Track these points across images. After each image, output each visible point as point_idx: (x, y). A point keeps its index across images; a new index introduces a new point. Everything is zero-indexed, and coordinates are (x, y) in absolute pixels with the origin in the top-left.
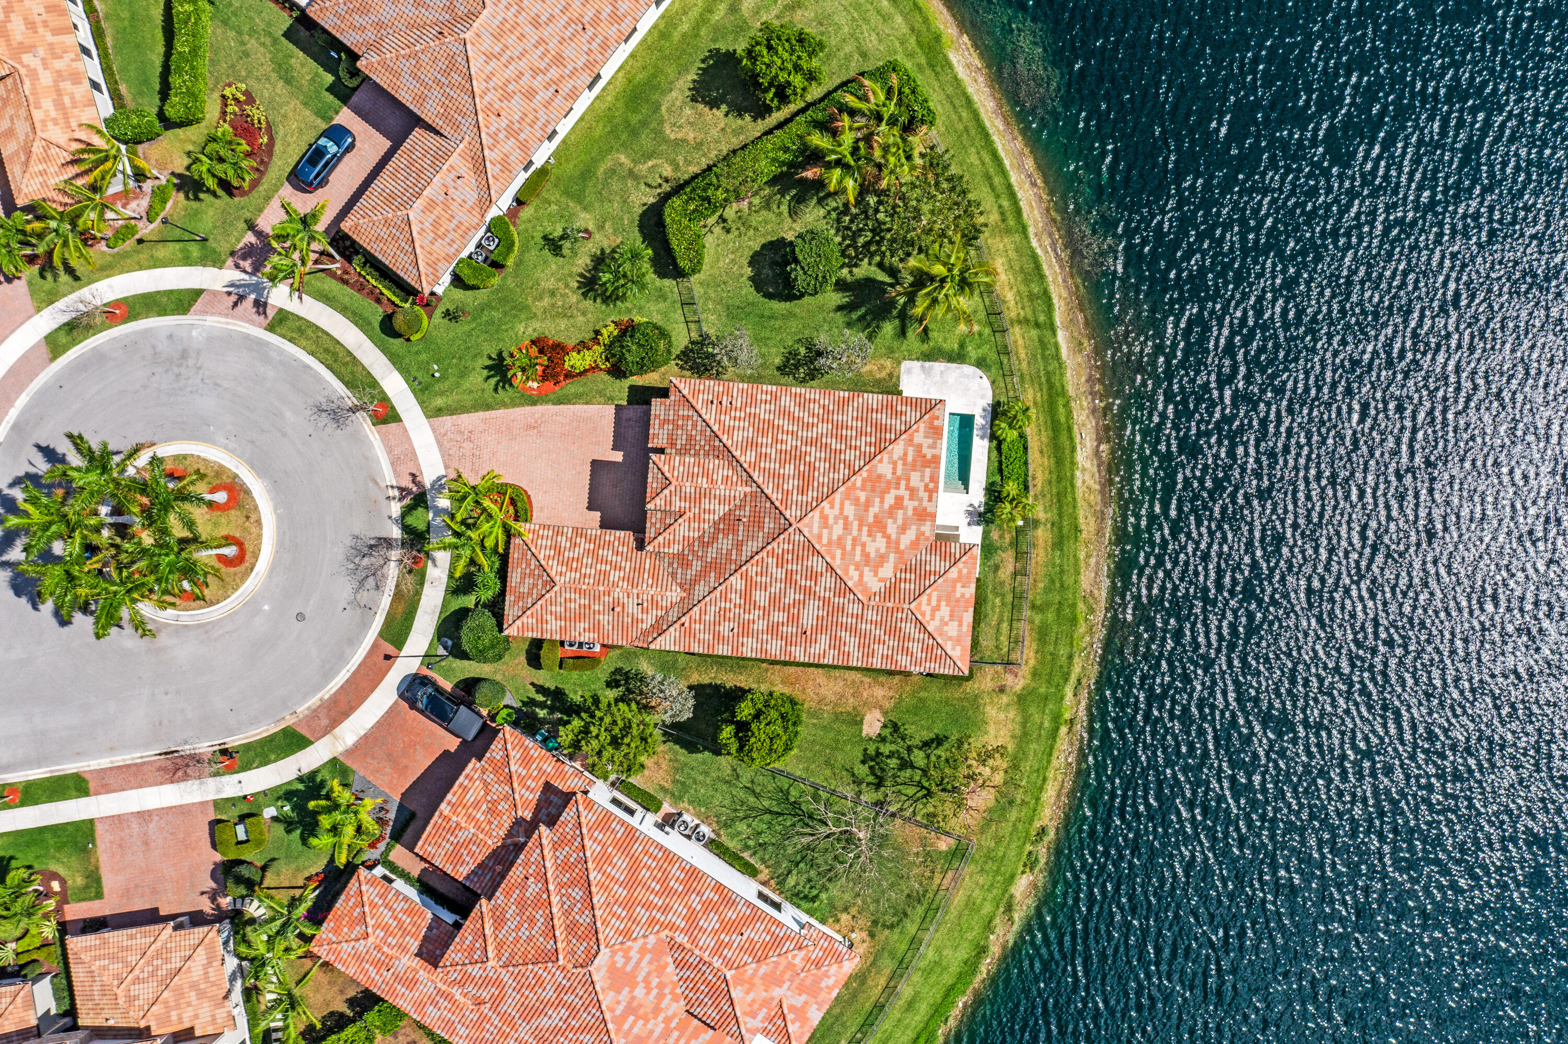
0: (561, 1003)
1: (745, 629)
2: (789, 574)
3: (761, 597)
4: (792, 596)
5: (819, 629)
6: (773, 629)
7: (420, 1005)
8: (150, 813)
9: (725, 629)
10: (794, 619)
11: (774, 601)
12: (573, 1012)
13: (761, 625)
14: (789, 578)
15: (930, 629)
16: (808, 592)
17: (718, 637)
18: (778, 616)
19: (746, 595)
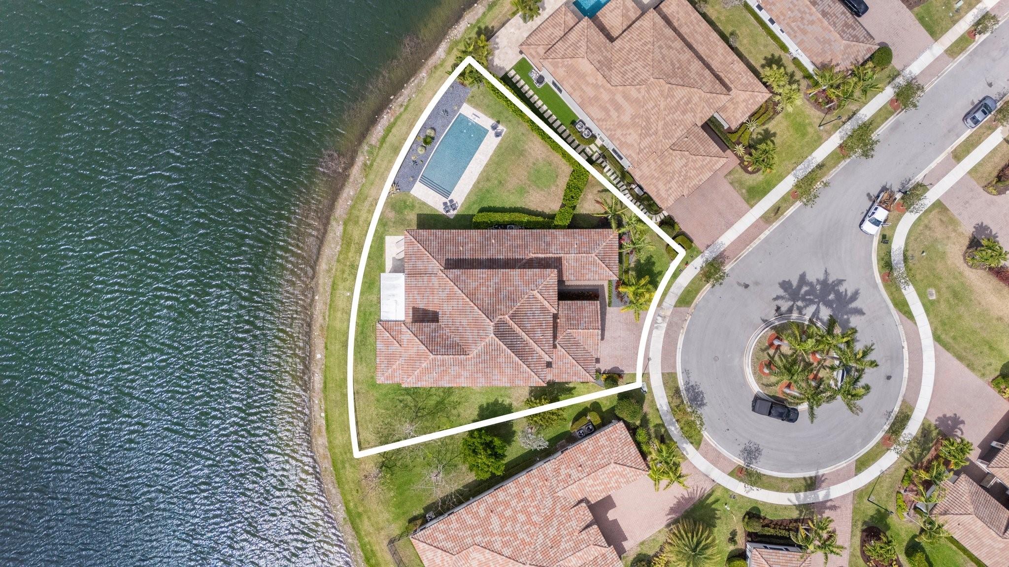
2: (516, 539)
5: (488, 517)
8: (728, 228)
13: (514, 503)
14: (514, 535)
15: (440, 551)
17: (528, 484)
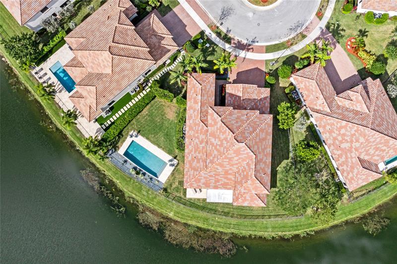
0: (222, 141)
1: (331, 132)
2: (355, 134)
3: (343, 131)
4: (348, 138)
5: (342, 150)
6: (335, 139)
7: (191, 108)
9: (328, 127)
10: (341, 142)
11: (344, 135)
12: (221, 145)
13: (334, 135)
14: (353, 135)
16: (352, 142)
17: (324, 127)
18: (340, 138)
19: (341, 127)
